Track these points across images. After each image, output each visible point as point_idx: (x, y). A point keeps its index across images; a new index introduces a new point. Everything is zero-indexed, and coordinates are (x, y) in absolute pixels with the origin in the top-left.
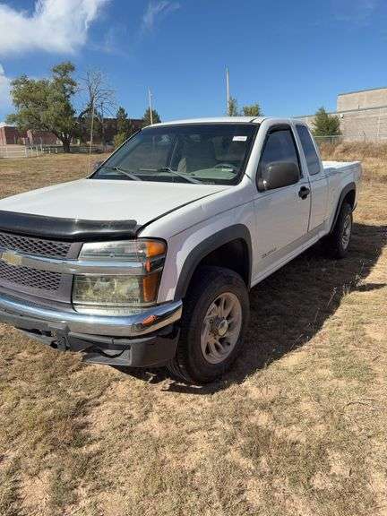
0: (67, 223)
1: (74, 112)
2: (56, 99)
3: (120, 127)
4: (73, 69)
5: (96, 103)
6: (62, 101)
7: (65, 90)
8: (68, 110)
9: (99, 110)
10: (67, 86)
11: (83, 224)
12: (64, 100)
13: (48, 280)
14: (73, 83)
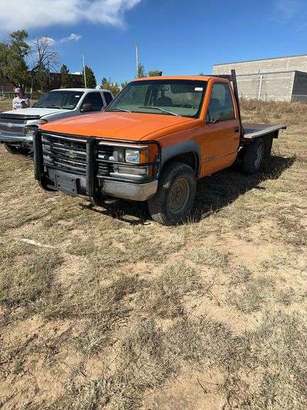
0: (24, 116)
1: (27, 68)
2: (14, 58)
3: (63, 80)
4: (26, 35)
5: (45, 62)
6: (18, 59)
7: (20, 51)
8: (24, 66)
9: (46, 67)
10: (22, 48)
11: (27, 116)
12: (20, 59)
13: (19, 129)
14: (27, 47)
